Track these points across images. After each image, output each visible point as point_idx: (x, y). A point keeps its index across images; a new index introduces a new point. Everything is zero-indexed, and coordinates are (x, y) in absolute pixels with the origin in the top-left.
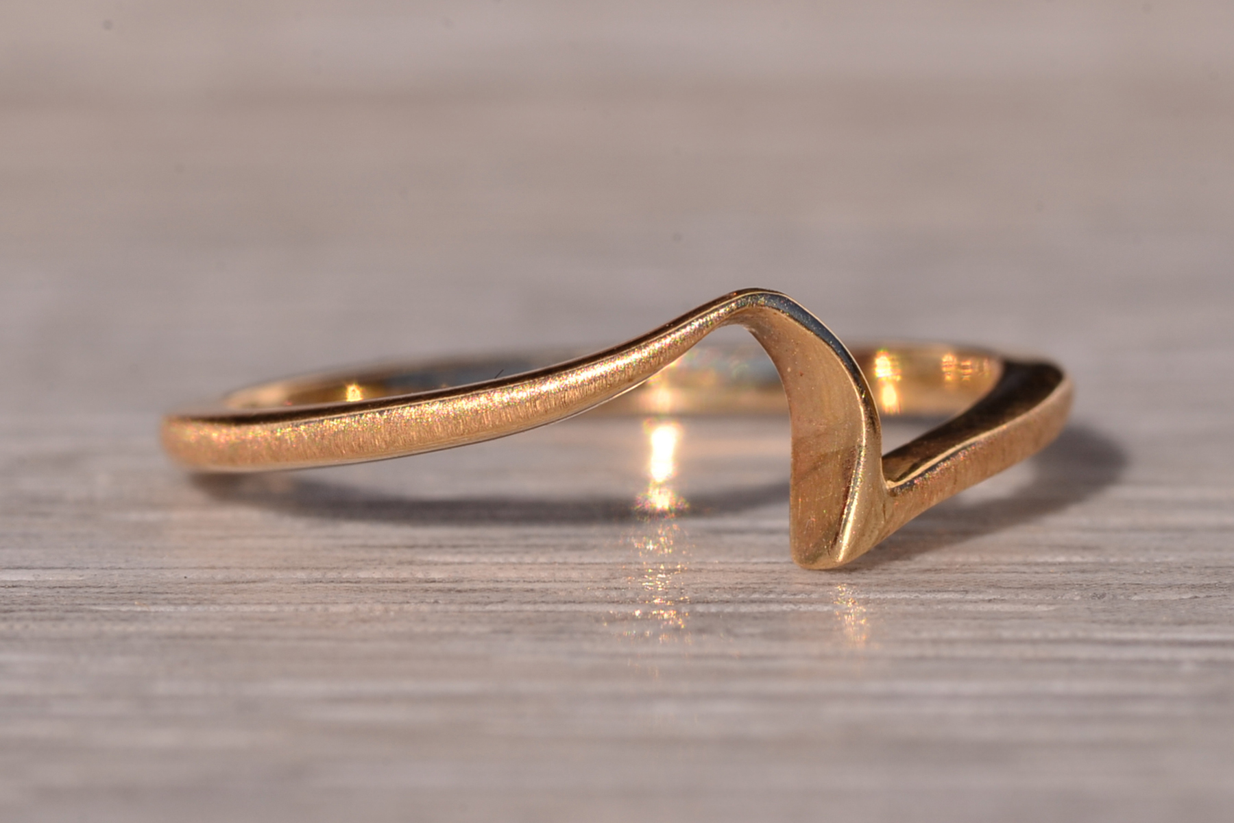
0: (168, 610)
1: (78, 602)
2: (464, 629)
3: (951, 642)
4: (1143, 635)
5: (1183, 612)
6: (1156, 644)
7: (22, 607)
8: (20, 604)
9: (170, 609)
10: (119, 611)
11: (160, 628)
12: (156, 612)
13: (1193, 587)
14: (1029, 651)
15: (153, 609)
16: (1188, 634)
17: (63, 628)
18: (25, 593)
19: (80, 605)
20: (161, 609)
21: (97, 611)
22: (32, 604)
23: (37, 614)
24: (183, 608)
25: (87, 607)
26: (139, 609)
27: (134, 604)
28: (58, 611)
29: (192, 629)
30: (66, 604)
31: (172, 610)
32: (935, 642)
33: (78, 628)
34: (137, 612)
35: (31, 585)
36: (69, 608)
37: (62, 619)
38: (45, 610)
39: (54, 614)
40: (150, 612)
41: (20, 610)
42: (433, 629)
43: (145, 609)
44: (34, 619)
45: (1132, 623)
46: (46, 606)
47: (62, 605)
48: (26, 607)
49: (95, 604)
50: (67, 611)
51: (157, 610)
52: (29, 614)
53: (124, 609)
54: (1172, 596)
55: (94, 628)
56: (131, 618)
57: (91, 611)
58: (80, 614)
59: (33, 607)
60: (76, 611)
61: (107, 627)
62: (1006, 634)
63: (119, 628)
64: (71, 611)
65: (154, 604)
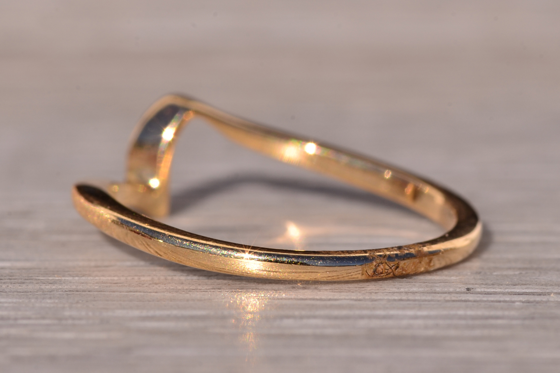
0: (70, 279)
1: (30, 275)
2: (199, 287)
3: (414, 293)
4: (498, 290)
5: (515, 279)
6: (504, 294)
7: (6, 278)
8: (5, 277)
9: (71, 278)
10: (49, 279)
11: (66, 287)
12: (65, 280)
13: (520, 269)
14: (448, 297)
15: (63, 278)
16: (518, 290)
17: (24, 286)
18: (7, 271)
19: (31, 277)
20: (67, 278)
21: (39, 280)
22: (11, 276)
23: (12, 281)
24: (77, 278)
25: (34, 278)
26: (57, 278)
27: (55, 277)
28: (21, 279)
29: (80, 287)
30: (25, 277)
31: (71, 279)
32: (406, 293)
33: (31, 287)
34: (56, 280)
35: (10, 268)
36: (27, 278)
37: (23, 283)
38: (16, 279)
39: (20, 281)
40: (62, 280)
41: (5, 279)
42: (186, 287)
43: (60, 278)
44: (11, 283)
45: (493, 284)
46: (17, 277)
47: (23, 277)
48: (8, 278)
49: (38, 277)
50: (26, 280)
51: (65, 279)
52: (9, 280)
53: (51, 278)
54: (511, 273)
55: (37, 287)
56: (54, 283)
57: (36, 279)
58: (31, 281)
59: (11, 278)
60: (30, 279)
61: (43, 287)
62: (438, 290)
63: (48, 287)
64: (27, 280)
65: (64, 276)
